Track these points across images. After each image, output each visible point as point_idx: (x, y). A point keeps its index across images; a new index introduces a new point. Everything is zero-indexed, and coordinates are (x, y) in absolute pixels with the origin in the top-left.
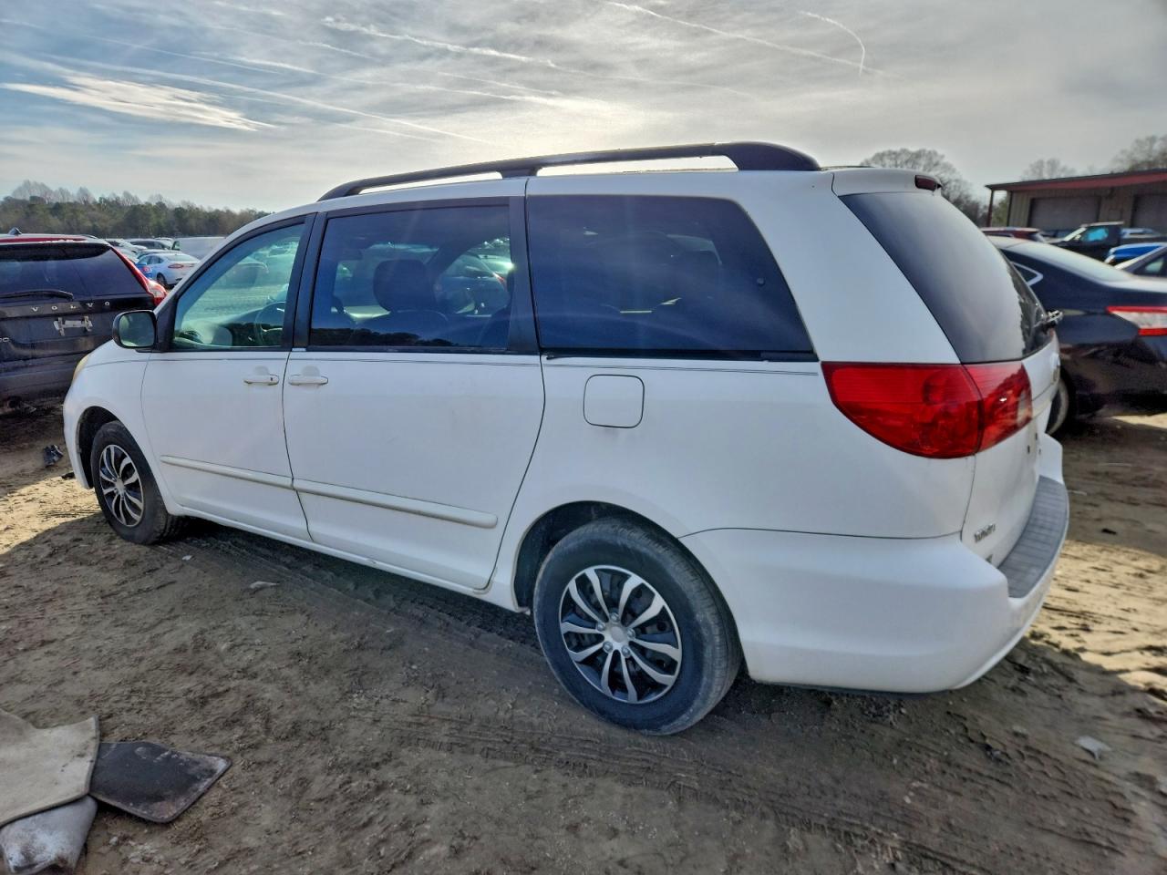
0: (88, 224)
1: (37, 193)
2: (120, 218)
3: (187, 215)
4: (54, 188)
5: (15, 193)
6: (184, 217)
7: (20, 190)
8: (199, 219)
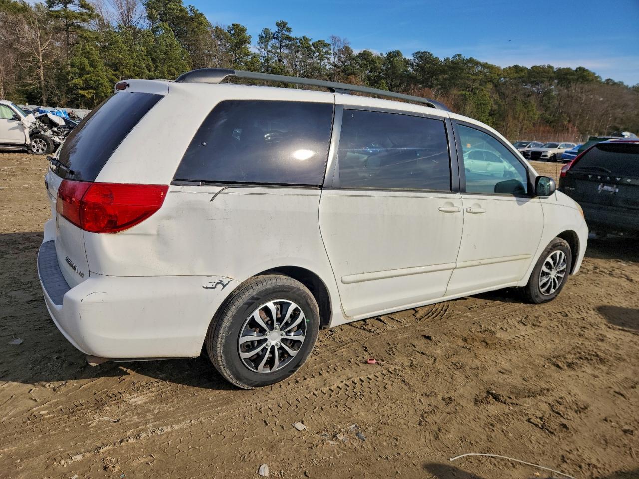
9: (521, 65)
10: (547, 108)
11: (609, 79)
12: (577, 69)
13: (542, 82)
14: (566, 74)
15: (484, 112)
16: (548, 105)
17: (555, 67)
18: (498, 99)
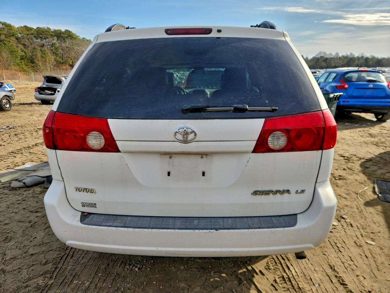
0: (334, 64)
1: (322, 55)
2: (345, 62)
3: (369, 60)
4: (328, 53)
5: (316, 56)
6: (368, 61)
7: (318, 54)
8: (373, 61)
9: (29, 26)
10: (56, 55)
11: (84, 38)
12: (65, 30)
13: (48, 38)
14: (60, 34)
15: (17, 57)
16: (57, 53)
17: (52, 29)
18: (23, 48)
